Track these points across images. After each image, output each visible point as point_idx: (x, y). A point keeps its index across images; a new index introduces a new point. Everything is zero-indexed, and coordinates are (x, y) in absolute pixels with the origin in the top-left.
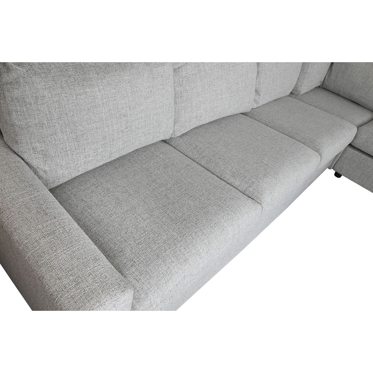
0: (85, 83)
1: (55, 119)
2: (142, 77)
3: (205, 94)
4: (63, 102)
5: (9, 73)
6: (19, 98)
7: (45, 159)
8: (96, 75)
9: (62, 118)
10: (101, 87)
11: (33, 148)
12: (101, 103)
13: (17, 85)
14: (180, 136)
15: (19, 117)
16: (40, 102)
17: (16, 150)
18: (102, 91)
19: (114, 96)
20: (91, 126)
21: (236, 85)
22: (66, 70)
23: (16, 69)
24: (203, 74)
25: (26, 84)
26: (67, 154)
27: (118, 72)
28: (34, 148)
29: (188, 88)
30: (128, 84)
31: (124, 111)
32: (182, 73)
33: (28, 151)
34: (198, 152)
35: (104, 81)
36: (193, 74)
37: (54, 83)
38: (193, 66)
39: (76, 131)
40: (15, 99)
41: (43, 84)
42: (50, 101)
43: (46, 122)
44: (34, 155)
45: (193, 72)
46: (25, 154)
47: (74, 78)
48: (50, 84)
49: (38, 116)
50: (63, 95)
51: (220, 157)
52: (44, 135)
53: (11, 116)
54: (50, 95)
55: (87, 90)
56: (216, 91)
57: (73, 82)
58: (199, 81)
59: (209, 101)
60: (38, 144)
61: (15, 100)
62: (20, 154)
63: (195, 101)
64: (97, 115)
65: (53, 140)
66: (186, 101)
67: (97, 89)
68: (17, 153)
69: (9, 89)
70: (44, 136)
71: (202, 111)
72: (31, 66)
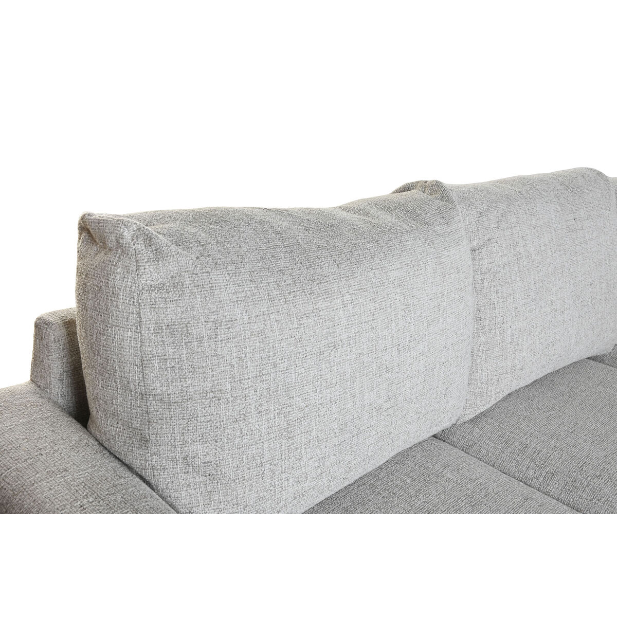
0: (316, 288)
1: (249, 379)
2: (423, 271)
3: (530, 311)
4: (270, 334)
5: (160, 262)
6: (177, 323)
7: (209, 489)
8: (334, 269)
9: (264, 377)
10: (347, 298)
11: (185, 458)
12: (345, 336)
13: (174, 291)
14: (471, 420)
15: (166, 373)
16: (223, 336)
17: (136, 464)
18: (350, 306)
19: (371, 318)
20: (320, 395)
21: (590, 289)
22: (272, 256)
23: (178, 253)
24: (525, 263)
25: (196, 291)
26: (261, 473)
27: (377, 260)
28: (187, 456)
29: (494, 297)
30: (398, 290)
31: (387, 357)
32: (481, 264)
33: (169, 465)
34: (533, 460)
35: (352, 282)
36: (505, 264)
37: (253, 288)
38: (504, 246)
39: (289, 409)
40: (164, 328)
41: (232, 288)
42: (245, 333)
43: (230, 387)
44: (184, 476)
45: (505, 260)
46: (162, 473)
47: (291, 275)
48: (246, 289)
49: (212, 371)
50: (272, 316)
51: (598, 474)
52: (220, 422)
53: (147, 372)
54: (246, 318)
55: (321, 304)
56: (552, 302)
57: (290, 284)
58: (518, 279)
59: (539, 330)
60: (199, 448)
61: (164, 331)
62: (148, 474)
63: (510, 330)
64: (335, 368)
65: (238, 433)
66: (490, 330)
67: (339, 301)
68: (139, 471)
69: (156, 302)
70: (218, 424)
71: (524, 354)
72: (203, 245)
